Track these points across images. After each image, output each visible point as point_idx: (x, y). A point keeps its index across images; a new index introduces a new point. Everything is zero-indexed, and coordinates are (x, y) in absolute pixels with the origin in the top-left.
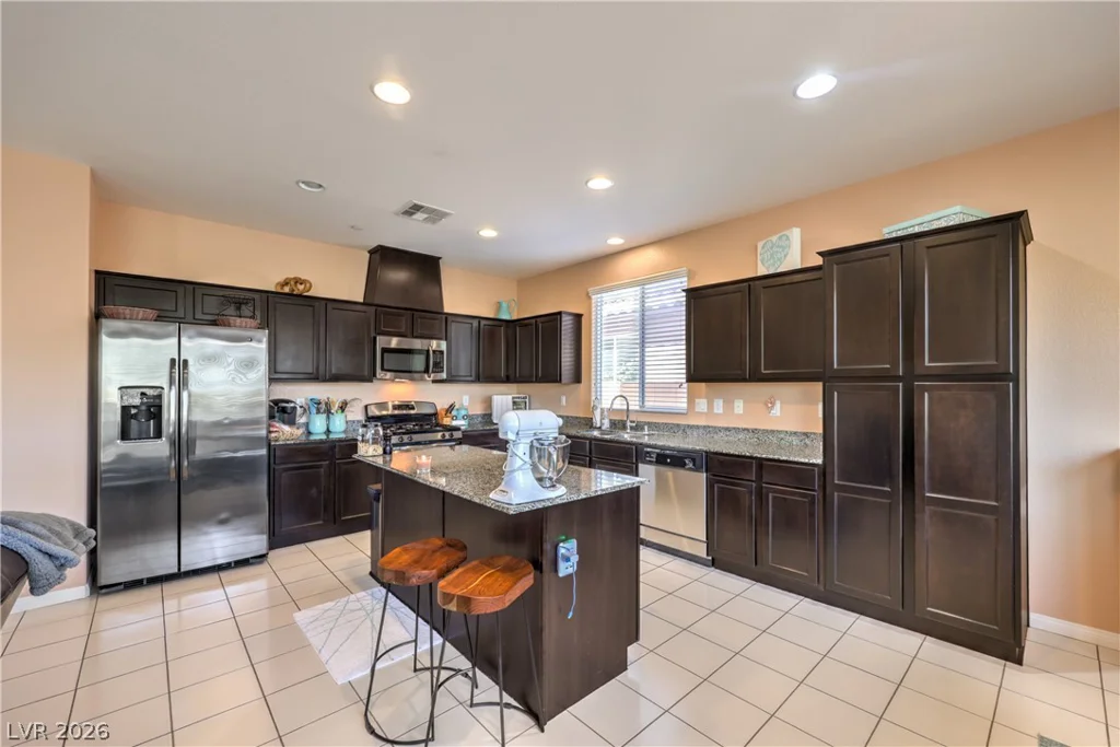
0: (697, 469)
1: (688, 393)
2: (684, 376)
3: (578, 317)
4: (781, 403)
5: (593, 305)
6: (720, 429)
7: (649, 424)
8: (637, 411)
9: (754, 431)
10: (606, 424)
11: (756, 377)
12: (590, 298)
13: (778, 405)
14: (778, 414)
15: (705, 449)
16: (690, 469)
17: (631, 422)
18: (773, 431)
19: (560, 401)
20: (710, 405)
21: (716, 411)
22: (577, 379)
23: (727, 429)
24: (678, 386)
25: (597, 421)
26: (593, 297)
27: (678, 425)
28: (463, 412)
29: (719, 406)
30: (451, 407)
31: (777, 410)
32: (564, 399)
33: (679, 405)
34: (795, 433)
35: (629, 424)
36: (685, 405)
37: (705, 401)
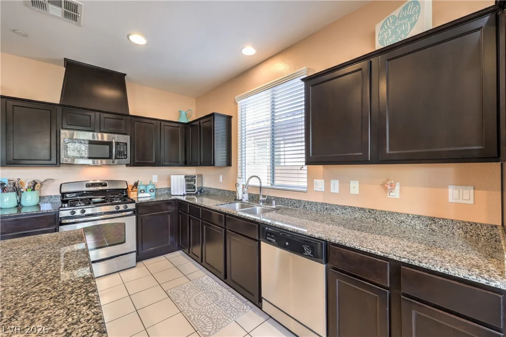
0: (314, 257)
1: (308, 174)
2: (304, 160)
3: (229, 118)
4: (400, 185)
5: (239, 109)
6: (337, 207)
7: (277, 199)
8: (268, 188)
9: (371, 211)
10: (246, 198)
11: (380, 159)
12: (236, 104)
13: (397, 187)
14: (398, 196)
15: (324, 237)
16: (308, 257)
17: (264, 196)
18: (393, 213)
19: (219, 179)
20: (327, 186)
21: (332, 191)
22: (229, 163)
23: (344, 207)
24: (299, 168)
25: (240, 195)
26: (239, 102)
27: (299, 201)
28: (150, 187)
29: (335, 186)
30: (136, 185)
31: (396, 194)
32: (221, 177)
33: (300, 184)
34: (419, 217)
35: (261, 198)
36: (305, 184)
37: (322, 181)
